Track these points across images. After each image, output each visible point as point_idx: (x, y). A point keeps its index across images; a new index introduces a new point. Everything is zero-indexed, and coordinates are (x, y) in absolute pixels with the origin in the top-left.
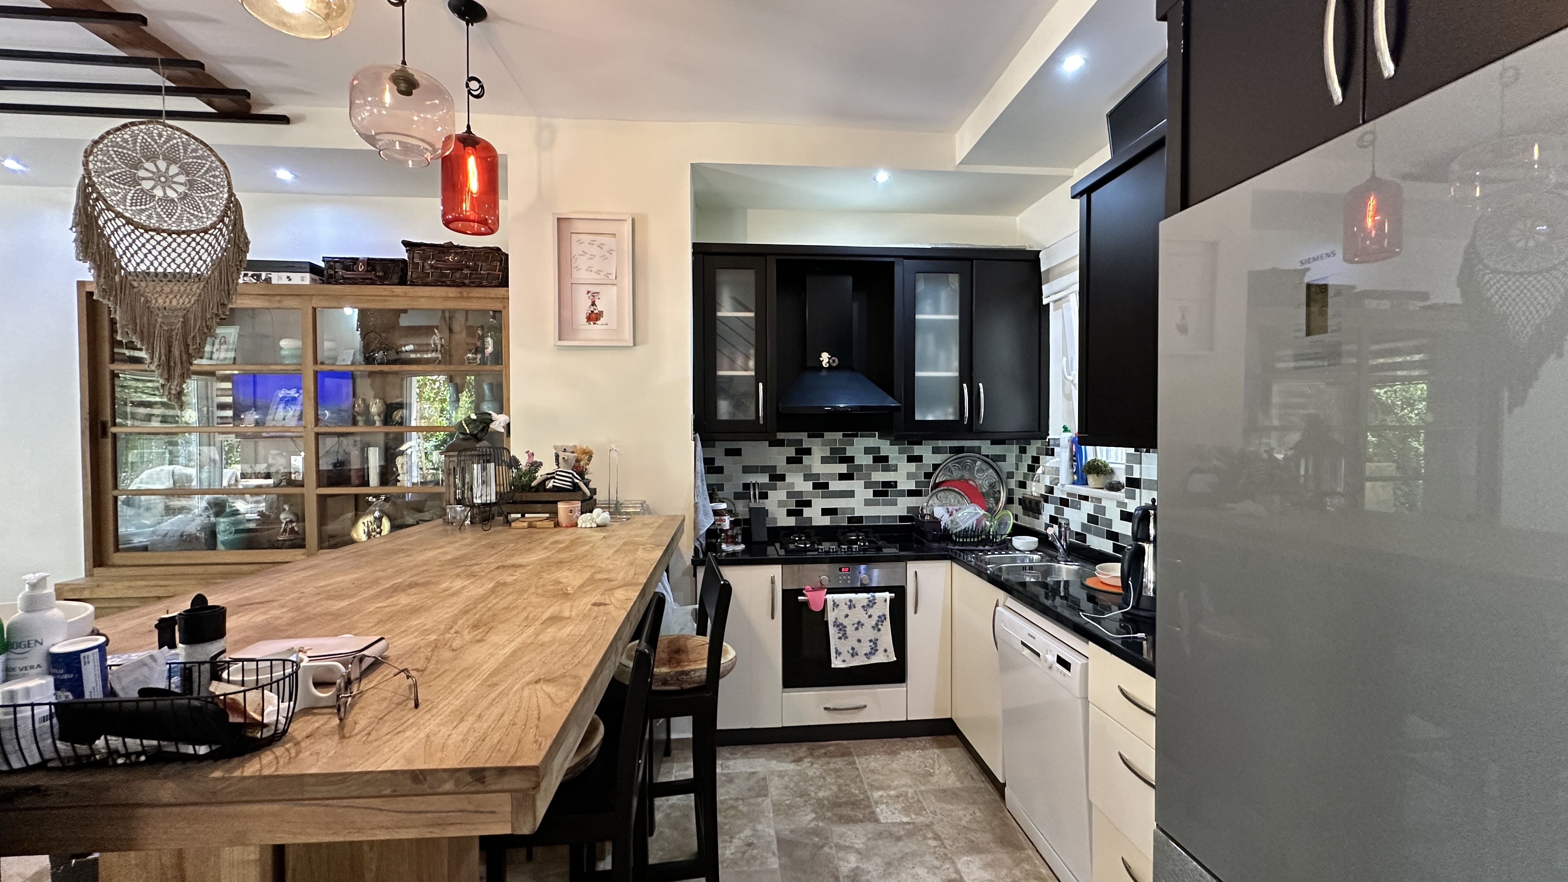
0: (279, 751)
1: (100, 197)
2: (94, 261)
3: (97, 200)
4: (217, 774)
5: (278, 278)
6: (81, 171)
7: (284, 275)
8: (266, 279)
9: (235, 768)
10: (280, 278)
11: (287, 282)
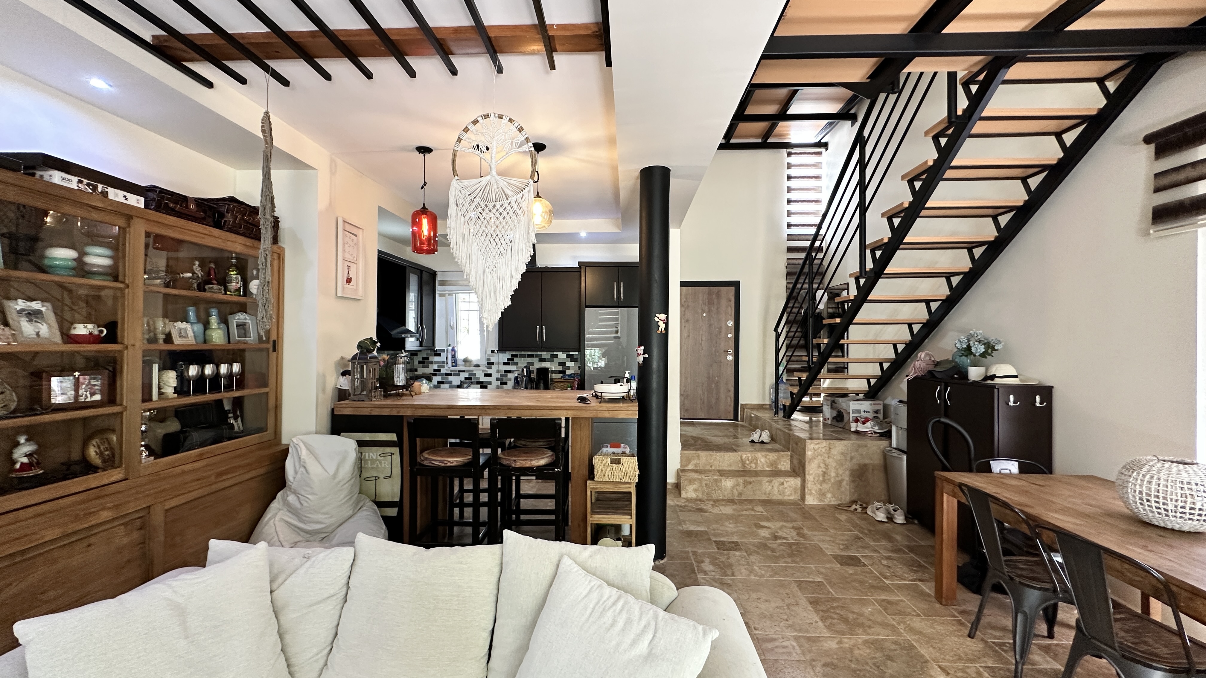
5: (115, 195)
7: (121, 193)
8: (102, 192)
10: (117, 195)
11: (123, 200)
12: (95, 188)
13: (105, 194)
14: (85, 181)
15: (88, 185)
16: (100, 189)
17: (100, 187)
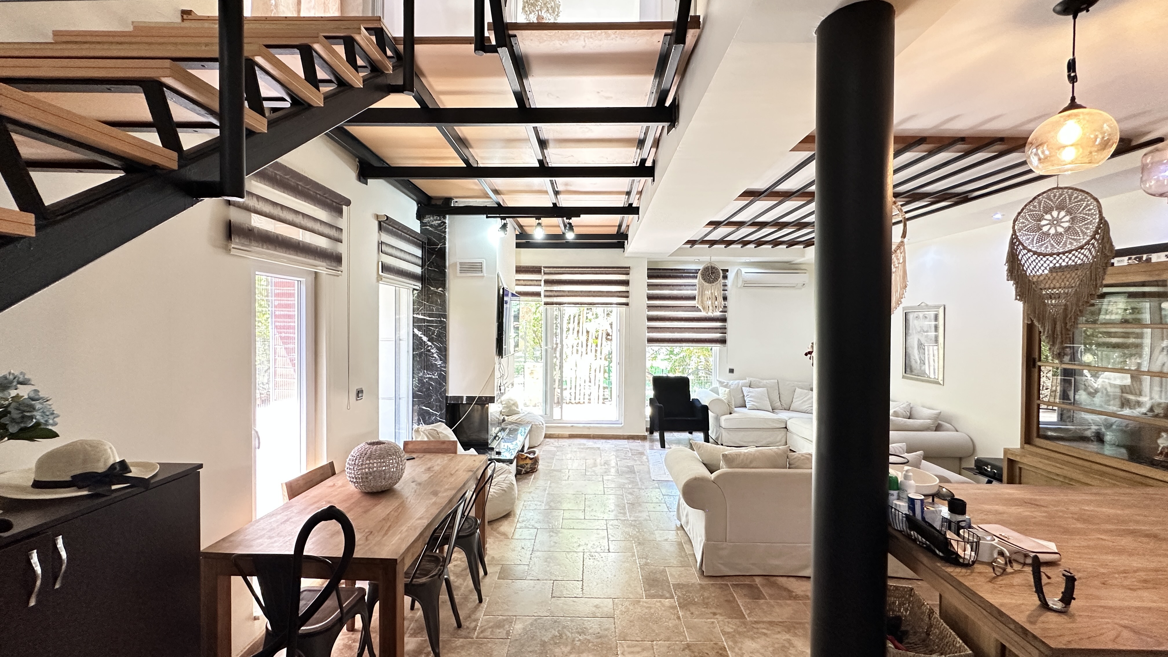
0: (964, 570)
1: (1021, 243)
2: (1015, 280)
3: (1018, 245)
4: (939, 564)
5: (1157, 257)
6: (1011, 232)
7: (1162, 254)
9: (945, 566)
11: (1164, 259)
12: (1140, 259)
13: (1149, 260)
14: (1133, 257)
15: (1135, 259)
16: (1144, 258)
17: (1145, 257)
